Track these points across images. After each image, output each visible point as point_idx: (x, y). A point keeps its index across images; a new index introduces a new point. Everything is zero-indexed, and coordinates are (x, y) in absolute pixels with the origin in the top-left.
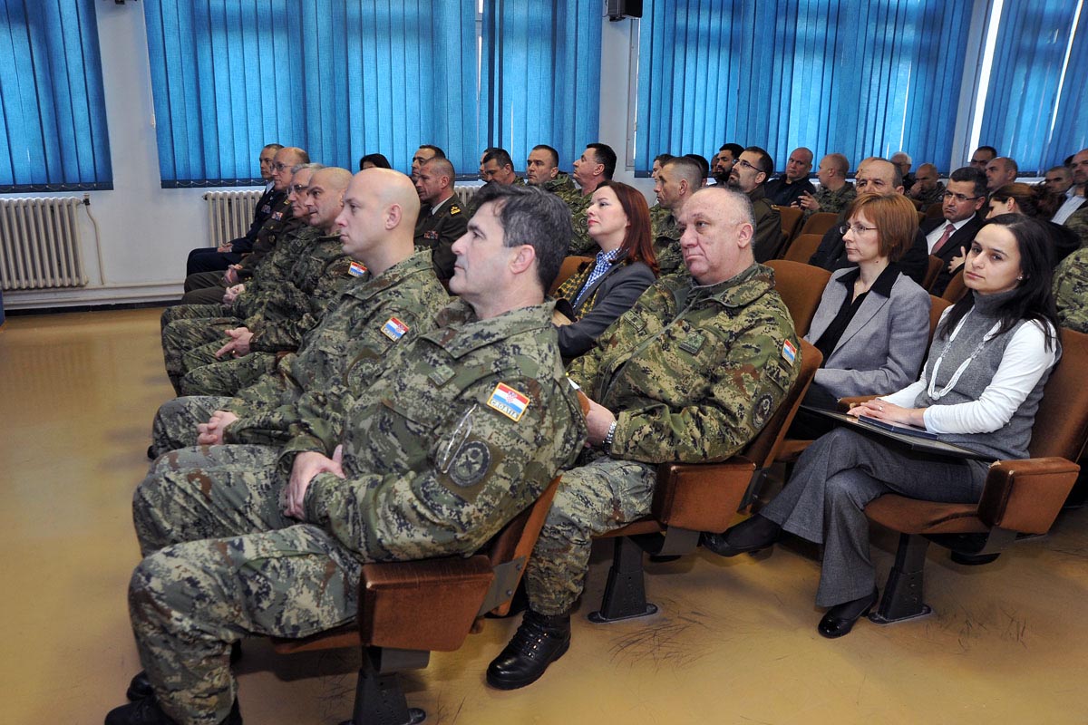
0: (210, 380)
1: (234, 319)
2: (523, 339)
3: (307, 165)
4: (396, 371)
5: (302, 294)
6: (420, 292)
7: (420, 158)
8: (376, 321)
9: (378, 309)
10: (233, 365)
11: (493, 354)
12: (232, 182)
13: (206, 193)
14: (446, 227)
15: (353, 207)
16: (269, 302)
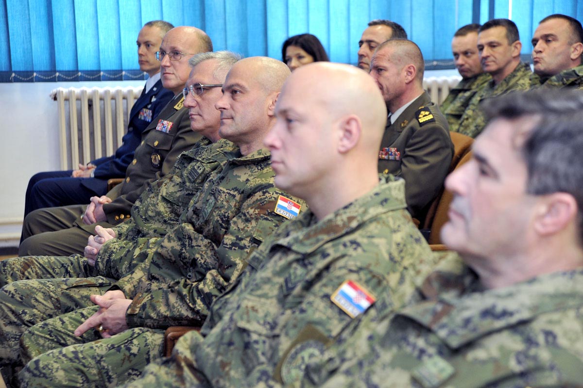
0: (65, 370)
1: (101, 280)
2: (559, 322)
3: (211, 54)
4: (360, 364)
5: (206, 241)
6: (389, 243)
7: (369, 42)
8: (325, 285)
9: (327, 268)
10: (101, 347)
11: (513, 343)
12: (94, 76)
13: (55, 91)
14: (411, 141)
15: (289, 121)
16: (157, 253)
